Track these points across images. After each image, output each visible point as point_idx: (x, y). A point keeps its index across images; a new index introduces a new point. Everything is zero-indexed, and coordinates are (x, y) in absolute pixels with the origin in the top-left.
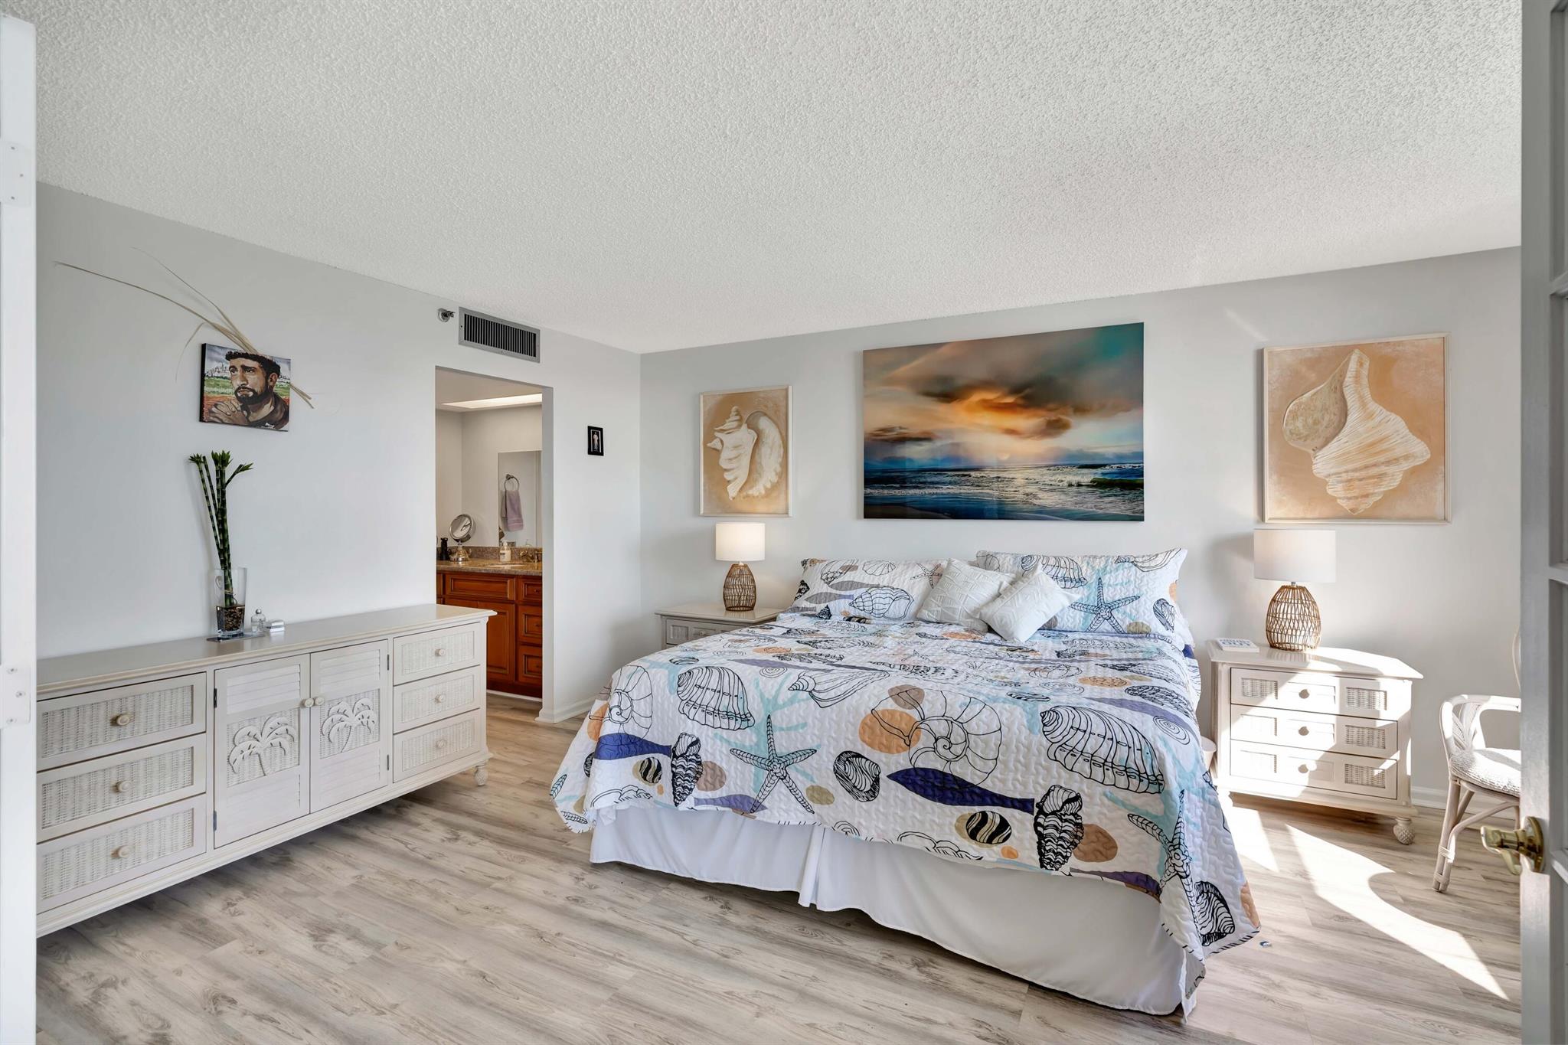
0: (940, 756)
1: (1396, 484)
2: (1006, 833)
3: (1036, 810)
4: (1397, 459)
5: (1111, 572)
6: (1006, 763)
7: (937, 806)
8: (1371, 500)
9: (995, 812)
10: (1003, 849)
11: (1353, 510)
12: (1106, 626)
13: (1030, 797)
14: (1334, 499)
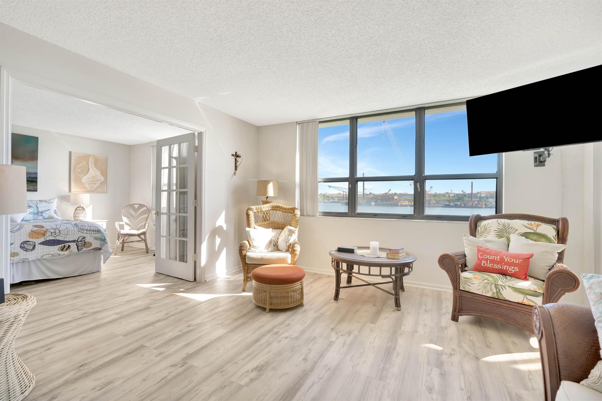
0: (53, 236)
1: (98, 185)
2: (70, 248)
3: (76, 242)
4: (98, 180)
5: (39, 204)
6: (69, 235)
7: (52, 247)
8: (93, 188)
9: (67, 245)
10: (69, 251)
11: (90, 190)
12: (41, 217)
13: (75, 239)
14: (87, 188)
